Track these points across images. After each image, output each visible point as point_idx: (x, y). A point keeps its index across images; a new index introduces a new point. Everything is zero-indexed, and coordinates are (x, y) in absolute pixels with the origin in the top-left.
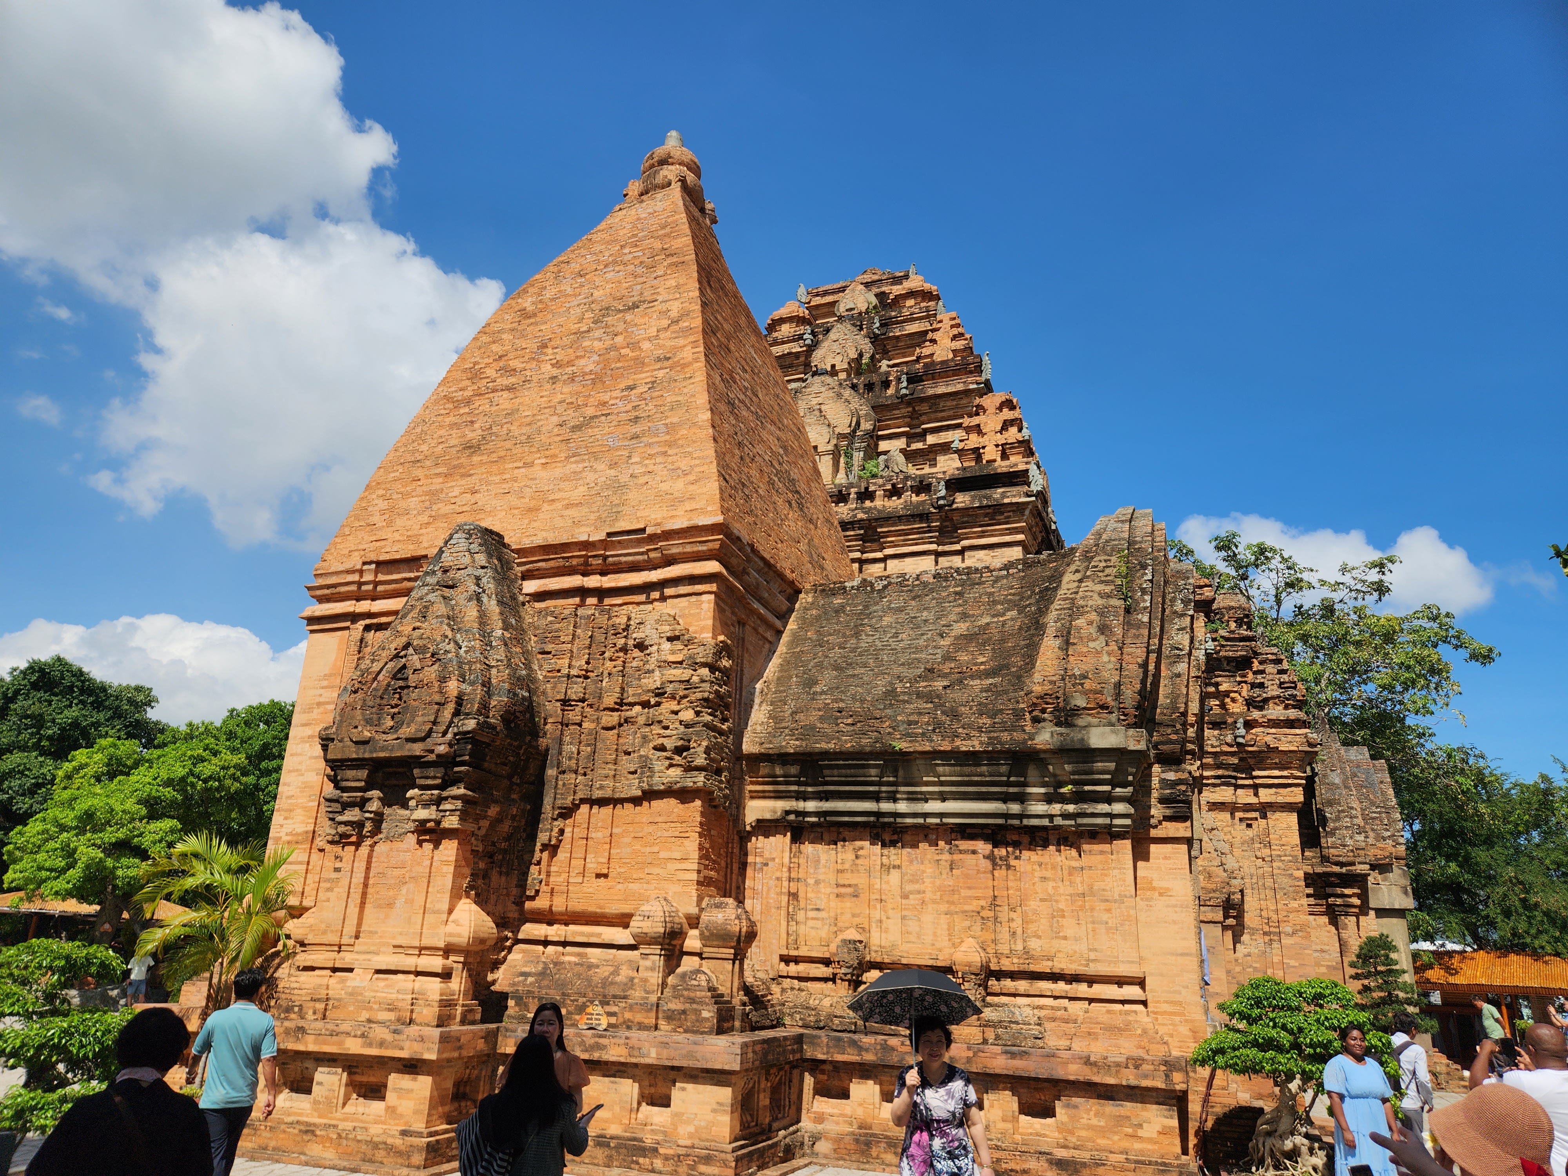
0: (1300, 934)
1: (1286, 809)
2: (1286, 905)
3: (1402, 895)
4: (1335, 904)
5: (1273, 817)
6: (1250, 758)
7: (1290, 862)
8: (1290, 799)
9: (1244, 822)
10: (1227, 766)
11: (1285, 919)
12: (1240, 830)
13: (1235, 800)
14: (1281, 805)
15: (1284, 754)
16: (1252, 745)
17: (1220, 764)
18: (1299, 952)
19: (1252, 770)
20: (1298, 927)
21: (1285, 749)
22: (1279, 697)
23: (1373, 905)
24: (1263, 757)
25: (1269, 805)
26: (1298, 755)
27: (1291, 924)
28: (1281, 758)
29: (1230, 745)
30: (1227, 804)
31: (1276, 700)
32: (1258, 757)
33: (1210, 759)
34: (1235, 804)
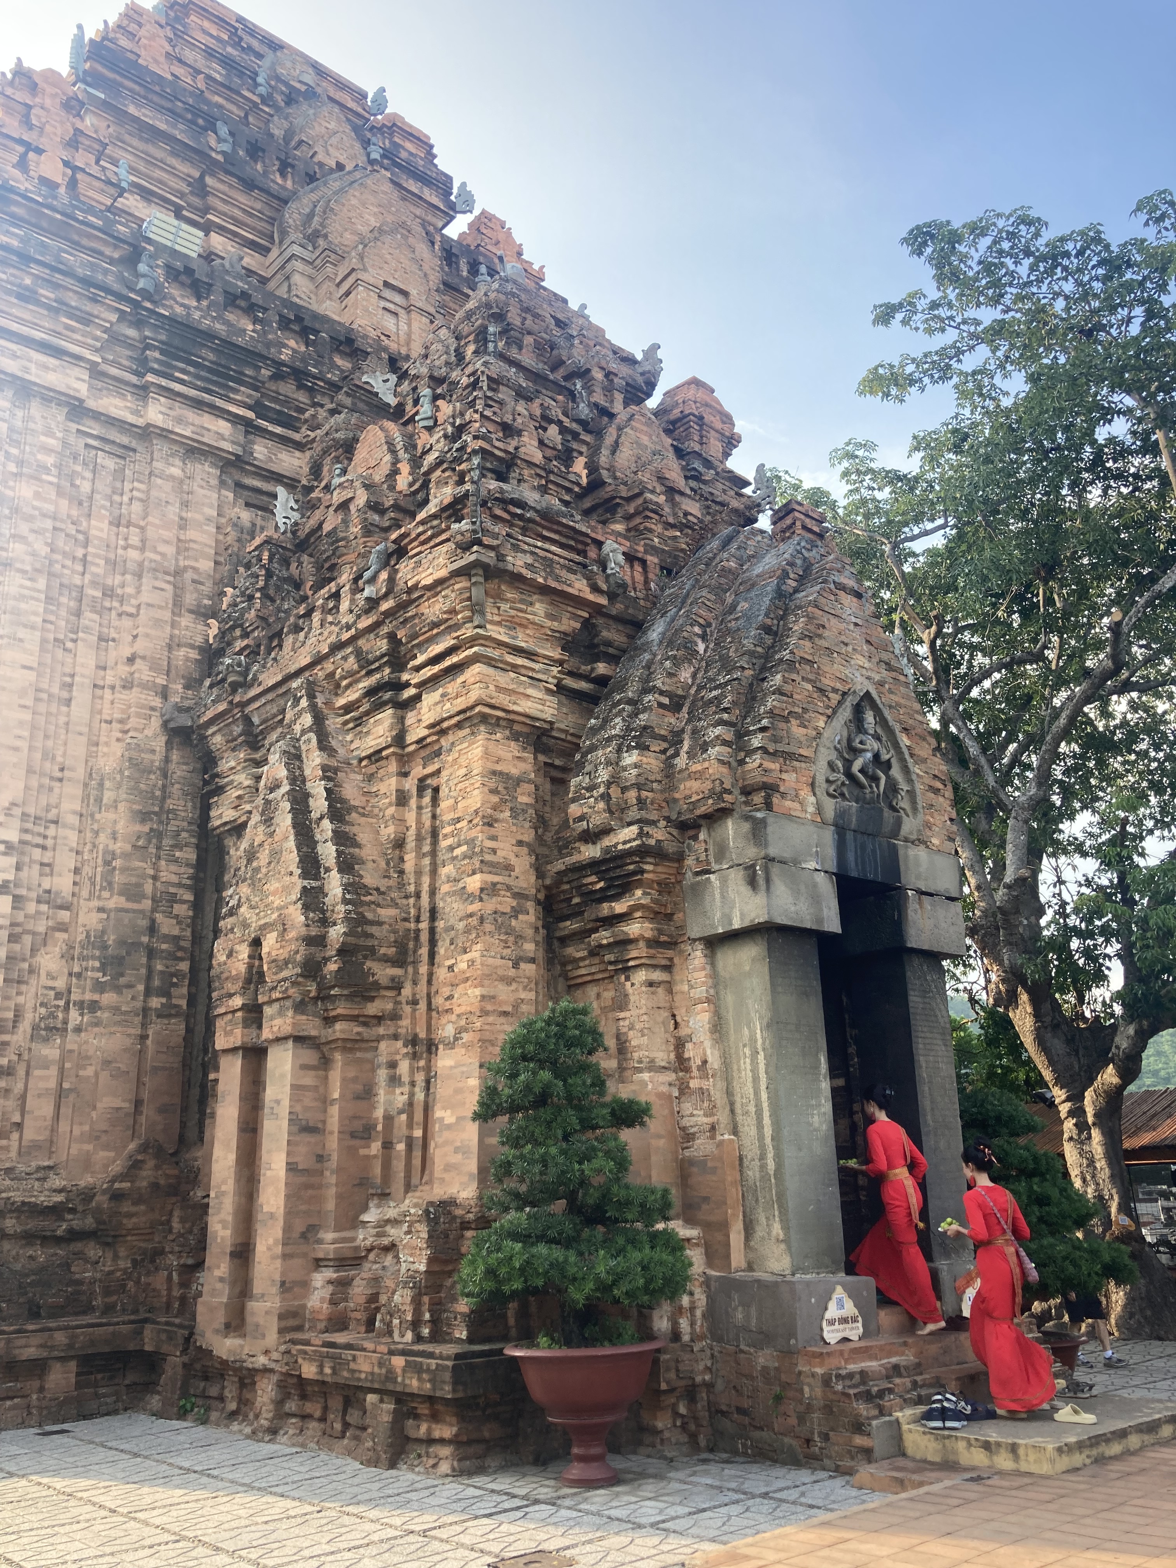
0: (465, 1037)
1: (467, 731)
2: (451, 968)
3: (745, 890)
4: (601, 946)
5: (450, 759)
6: (398, 628)
7: (465, 857)
8: (461, 703)
9: (428, 786)
10: (377, 664)
11: (447, 1005)
12: (420, 808)
13: (399, 740)
14: (453, 721)
15: (437, 594)
16: (386, 596)
17: (366, 665)
18: (460, 1085)
19: (415, 657)
20: (463, 1023)
21: (428, 581)
22: (439, 463)
23: (695, 931)
24: (413, 617)
25: (439, 728)
26: (457, 587)
27: (453, 1018)
28: (437, 607)
29: (367, 612)
30: (384, 753)
31: (438, 473)
32: (406, 621)
33: (352, 659)
34: (403, 748)
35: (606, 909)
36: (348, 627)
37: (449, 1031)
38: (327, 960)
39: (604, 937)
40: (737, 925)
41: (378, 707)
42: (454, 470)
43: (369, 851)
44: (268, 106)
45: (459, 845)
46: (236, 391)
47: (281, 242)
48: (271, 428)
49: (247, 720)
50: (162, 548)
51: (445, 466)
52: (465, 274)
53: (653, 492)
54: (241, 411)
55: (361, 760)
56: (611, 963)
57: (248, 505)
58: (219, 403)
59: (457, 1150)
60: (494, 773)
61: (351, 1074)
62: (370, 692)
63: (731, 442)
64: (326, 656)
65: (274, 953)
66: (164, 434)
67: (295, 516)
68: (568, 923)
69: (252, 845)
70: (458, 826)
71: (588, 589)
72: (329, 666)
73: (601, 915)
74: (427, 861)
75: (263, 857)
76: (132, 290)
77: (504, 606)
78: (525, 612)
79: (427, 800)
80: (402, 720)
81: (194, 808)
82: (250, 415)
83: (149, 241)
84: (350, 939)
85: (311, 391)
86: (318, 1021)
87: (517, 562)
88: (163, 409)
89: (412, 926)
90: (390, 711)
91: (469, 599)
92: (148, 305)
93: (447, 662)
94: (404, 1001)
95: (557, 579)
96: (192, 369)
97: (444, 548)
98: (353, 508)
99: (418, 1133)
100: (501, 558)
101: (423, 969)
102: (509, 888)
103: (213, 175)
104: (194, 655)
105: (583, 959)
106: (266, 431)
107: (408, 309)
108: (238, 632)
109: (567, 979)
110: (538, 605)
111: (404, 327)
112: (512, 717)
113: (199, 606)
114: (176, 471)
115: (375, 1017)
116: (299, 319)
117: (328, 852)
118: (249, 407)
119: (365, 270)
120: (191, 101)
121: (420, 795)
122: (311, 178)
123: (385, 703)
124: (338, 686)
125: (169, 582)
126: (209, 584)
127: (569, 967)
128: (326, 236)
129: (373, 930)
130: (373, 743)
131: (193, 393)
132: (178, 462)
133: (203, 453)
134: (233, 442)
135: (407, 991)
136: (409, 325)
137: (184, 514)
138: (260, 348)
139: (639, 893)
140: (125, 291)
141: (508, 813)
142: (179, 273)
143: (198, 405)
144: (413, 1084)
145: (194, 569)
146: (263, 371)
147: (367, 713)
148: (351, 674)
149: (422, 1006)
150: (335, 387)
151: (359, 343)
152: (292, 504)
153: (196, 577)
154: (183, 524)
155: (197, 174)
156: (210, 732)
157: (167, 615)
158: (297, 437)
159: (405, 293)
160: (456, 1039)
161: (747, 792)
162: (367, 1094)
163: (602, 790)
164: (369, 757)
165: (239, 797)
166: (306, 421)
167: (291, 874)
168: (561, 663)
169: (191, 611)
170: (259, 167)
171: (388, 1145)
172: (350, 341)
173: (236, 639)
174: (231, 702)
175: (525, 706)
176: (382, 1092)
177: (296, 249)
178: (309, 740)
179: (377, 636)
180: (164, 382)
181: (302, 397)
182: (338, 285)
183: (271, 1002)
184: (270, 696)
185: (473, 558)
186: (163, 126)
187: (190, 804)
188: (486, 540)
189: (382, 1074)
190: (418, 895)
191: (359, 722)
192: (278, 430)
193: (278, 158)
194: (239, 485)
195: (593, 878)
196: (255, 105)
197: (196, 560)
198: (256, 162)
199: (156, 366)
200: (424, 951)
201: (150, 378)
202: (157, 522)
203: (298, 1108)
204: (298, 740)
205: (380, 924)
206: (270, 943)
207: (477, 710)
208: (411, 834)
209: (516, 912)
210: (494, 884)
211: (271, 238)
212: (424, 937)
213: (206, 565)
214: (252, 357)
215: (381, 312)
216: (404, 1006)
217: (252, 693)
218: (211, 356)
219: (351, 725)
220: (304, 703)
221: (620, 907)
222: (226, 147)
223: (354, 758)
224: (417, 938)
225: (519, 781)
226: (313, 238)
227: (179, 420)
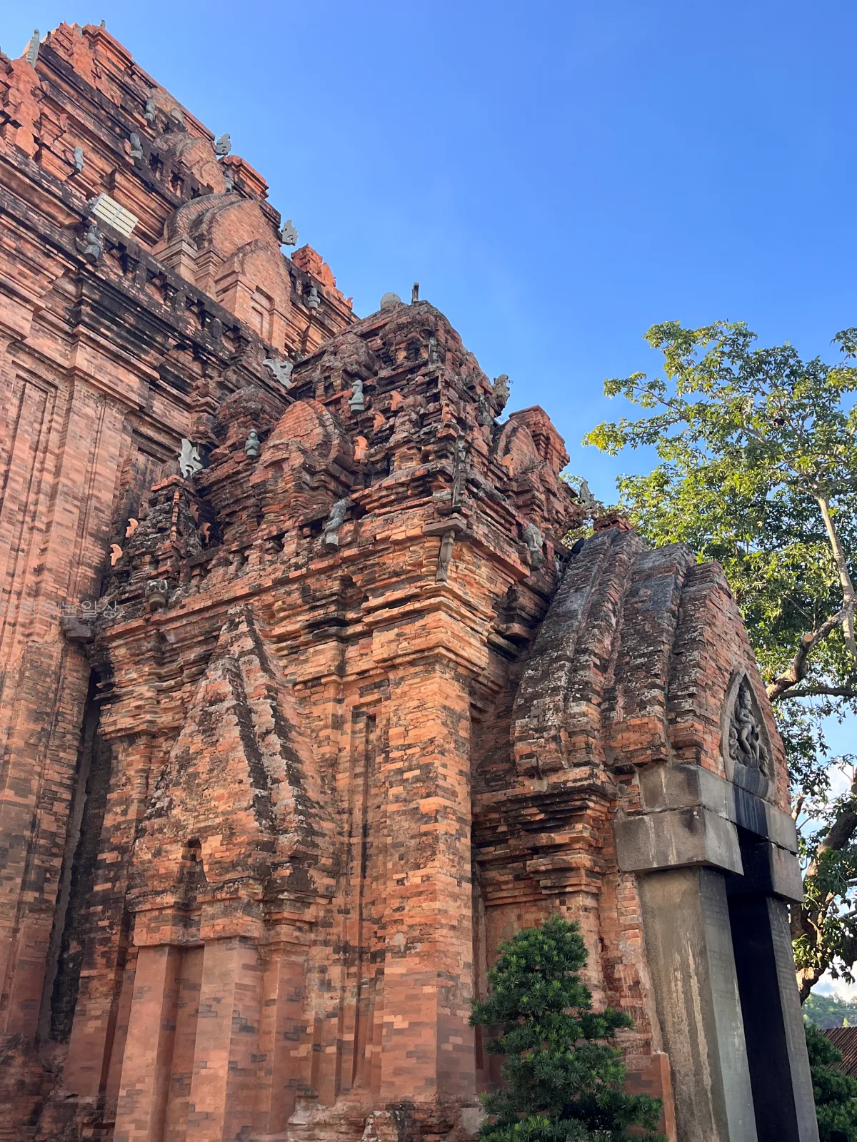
0: (420, 947)
1: (421, 668)
2: (400, 882)
3: (683, 832)
4: (537, 872)
5: (399, 691)
6: (354, 573)
7: (417, 779)
8: (420, 643)
9: (363, 713)
10: (324, 602)
11: (397, 916)
12: (354, 732)
13: (341, 670)
14: (407, 659)
15: (404, 549)
16: (349, 545)
17: (311, 600)
18: (414, 992)
19: (366, 599)
20: (417, 933)
21: (401, 536)
22: (407, 441)
23: (627, 864)
24: (373, 565)
25: (390, 664)
26: (427, 545)
27: (405, 928)
28: (402, 559)
29: (322, 556)
30: (323, 680)
31: (404, 449)
32: (365, 567)
33: (296, 595)
34: (342, 677)
35: (543, 839)
36: (298, 567)
37: (399, 940)
38: (276, 866)
39: (542, 863)
40: (673, 861)
41: (322, 638)
42: (420, 449)
43: (308, 768)
44: (151, 129)
45: (410, 769)
46: (147, 353)
47: (170, 239)
48: (169, 388)
49: (162, 638)
50: (74, 476)
51: (412, 445)
52: (300, 292)
53: (538, 491)
54: (149, 371)
55: (295, 684)
56: (546, 888)
57: (140, 449)
58: (133, 361)
59: (410, 1054)
60: (445, 707)
61: (286, 977)
62: (312, 626)
63: (564, 461)
64: (268, 589)
65: (218, 855)
66: (86, 378)
67: (198, 466)
68: (492, 849)
69: (187, 751)
70: (409, 752)
71: (519, 561)
72: (268, 598)
73: (539, 844)
74: (360, 781)
75: (203, 765)
76: (80, 253)
77: (462, 566)
78: (474, 573)
79: (361, 725)
80: (343, 652)
81: (79, 712)
82: (156, 375)
83: (94, 216)
84: (302, 848)
85: (204, 363)
86: (259, 924)
87: (480, 531)
88: (88, 357)
89: (346, 840)
90: (334, 644)
91: (438, 556)
92: (89, 267)
93: (408, 607)
94: (335, 910)
95: (501, 549)
96: (115, 328)
97: (420, 511)
98: (286, 467)
99: (349, 1037)
100: (469, 526)
101: (356, 881)
102: (454, 813)
103: (122, 173)
104: (90, 573)
105: (506, 883)
106: (165, 390)
107: (271, 312)
108: (147, 558)
109: (486, 899)
110: (483, 569)
111: (266, 326)
112: (459, 660)
113: (98, 530)
114: (90, 412)
115: (310, 923)
116: (200, 304)
117: (277, 765)
118: (155, 368)
119: (244, 273)
120: (112, 112)
121: (354, 722)
122: (195, 193)
123: (330, 636)
124: (272, 616)
125: (76, 506)
126: (108, 512)
127: (490, 889)
128: (210, 241)
129: (318, 840)
130: (312, 670)
131: (114, 348)
132: (92, 403)
133: (114, 399)
134: (139, 395)
135: (339, 900)
136: (271, 325)
137: (93, 450)
138: (172, 321)
139: (579, 826)
140: (74, 253)
141: (453, 745)
142: (114, 247)
143: (116, 358)
144: (344, 989)
145: (97, 497)
146: (170, 340)
147: (307, 644)
148: (292, 607)
149: (354, 916)
150: (224, 364)
151: (243, 332)
152: (195, 455)
153: (98, 505)
154: (93, 458)
155: (109, 170)
156: (114, 644)
157: (71, 535)
158: (188, 400)
159: (269, 298)
160: (407, 948)
161: (677, 747)
162: (298, 997)
163: (553, 732)
164: (305, 683)
165: (138, 707)
166: (198, 388)
167: (241, 782)
168: (491, 619)
169: (91, 535)
170: (158, 175)
171: (317, 1048)
172: (236, 329)
173: (144, 564)
174: (147, 620)
175: (468, 653)
176: (313, 995)
177: (185, 247)
178: (250, 662)
179: (329, 577)
180: (92, 335)
181: (196, 368)
182: (216, 282)
183: (211, 903)
184: (193, 619)
185: (451, 523)
186: (91, 127)
187: (76, 709)
188: (464, 510)
189: (315, 977)
190: (350, 812)
191: (294, 650)
192: (174, 391)
193: (172, 172)
194: (136, 431)
195: (535, 810)
196: (142, 126)
197: (100, 491)
198: (154, 171)
199: (87, 320)
200: (357, 864)
201: (82, 328)
202: (72, 452)
203: (240, 1007)
204: (237, 660)
205: (324, 835)
206: (212, 846)
207: (436, 651)
208: (346, 754)
209: (460, 834)
210: (446, 808)
211: (160, 234)
212: (357, 851)
213: (107, 497)
214: (166, 327)
215: (251, 310)
216: (335, 914)
217: (173, 614)
218: (132, 320)
219: (285, 652)
220: (244, 628)
221: (559, 838)
222: (138, 154)
223: (289, 682)
224: (349, 851)
225: (460, 717)
226: (199, 240)
227: (100, 369)
